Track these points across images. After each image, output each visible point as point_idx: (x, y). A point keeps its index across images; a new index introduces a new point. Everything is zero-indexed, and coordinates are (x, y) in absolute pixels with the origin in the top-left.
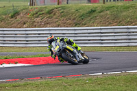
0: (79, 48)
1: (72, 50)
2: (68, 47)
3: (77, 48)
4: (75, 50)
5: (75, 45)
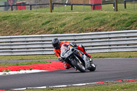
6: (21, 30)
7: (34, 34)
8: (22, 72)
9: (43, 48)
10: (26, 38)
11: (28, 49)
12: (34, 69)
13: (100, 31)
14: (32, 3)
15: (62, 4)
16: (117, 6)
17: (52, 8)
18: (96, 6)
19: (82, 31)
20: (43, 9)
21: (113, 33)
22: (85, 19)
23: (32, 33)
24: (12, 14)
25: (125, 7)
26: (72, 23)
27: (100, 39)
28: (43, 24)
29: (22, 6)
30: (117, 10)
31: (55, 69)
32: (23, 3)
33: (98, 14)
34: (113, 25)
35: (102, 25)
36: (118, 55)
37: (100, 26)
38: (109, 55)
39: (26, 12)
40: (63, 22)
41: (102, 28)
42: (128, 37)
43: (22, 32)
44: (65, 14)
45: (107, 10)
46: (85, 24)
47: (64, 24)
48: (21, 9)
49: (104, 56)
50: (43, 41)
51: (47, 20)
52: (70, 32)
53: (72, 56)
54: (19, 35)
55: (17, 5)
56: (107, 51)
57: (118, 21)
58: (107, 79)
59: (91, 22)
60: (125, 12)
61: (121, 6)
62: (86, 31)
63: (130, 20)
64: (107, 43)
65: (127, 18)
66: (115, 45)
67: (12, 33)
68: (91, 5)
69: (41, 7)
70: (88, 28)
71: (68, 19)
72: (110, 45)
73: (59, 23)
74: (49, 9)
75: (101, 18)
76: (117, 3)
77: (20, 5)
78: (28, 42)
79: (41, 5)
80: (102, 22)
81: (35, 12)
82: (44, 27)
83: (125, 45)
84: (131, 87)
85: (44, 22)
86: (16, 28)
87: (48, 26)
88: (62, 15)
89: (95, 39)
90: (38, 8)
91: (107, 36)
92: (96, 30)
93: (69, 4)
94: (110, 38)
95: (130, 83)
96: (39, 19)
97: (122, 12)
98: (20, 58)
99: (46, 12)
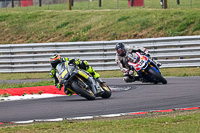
0: (97, 75)
1: (87, 77)
2: (81, 72)
3: (93, 74)
4: (91, 78)
5: (90, 69)
6: (26, 35)
7: (45, 41)
10: (33, 47)
11: (36, 63)
13: (141, 37)
16: (165, 1)
17: (72, 4)
18: (135, 1)
19: (115, 37)
20: (58, 5)
21: (160, 41)
22: (119, 20)
23: (42, 40)
24: (13, 12)
26: (101, 26)
28: (58, 27)
30: (166, 7)
33: (139, 13)
34: (160, 29)
35: (144, 28)
36: (167, 72)
37: (141, 30)
39: (33, 9)
40: (88, 23)
41: (145, 32)
42: (182, 46)
43: (28, 39)
44: (90, 13)
45: (152, 7)
46: (119, 28)
47: (89, 28)
48: (25, 6)
50: (58, 52)
52: (97, 38)
57: (168, 23)
59: (128, 24)
60: (178, 10)
62: (122, 37)
63: (185, 22)
64: (152, 55)
65: (181, 18)
66: (162, 58)
67: (12, 40)
69: (54, 3)
70: (123, 33)
71: (94, 20)
72: (156, 59)
73: (82, 25)
74: (67, 6)
75: (143, 19)
78: (35, 53)
80: (144, 24)
81: (47, 9)
82: (60, 31)
83: (177, 57)
84: (187, 119)
85: (59, 24)
86: (19, 32)
87: (65, 30)
88: (85, 14)
90: (50, 3)
91: (152, 45)
92: (135, 36)
94: (156, 48)
95: (185, 113)
96: (52, 20)
97: (173, 10)
98: (25, 76)
99: (62, 10)
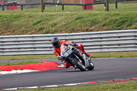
6: (12, 30)
7: (26, 34)
8: (13, 72)
9: (35, 48)
10: (17, 38)
11: (19, 49)
12: (26, 69)
13: (91, 31)
14: (23, 2)
15: (53, 4)
16: (108, 6)
17: (43, 8)
18: (87, 6)
19: (73, 31)
20: (34, 9)
21: (104, 33)
22: (76, 19)
23: (23, 33)
24: (3, 14)
25: (117, 7)
26: (63, 23)
27: (91, 39)
28: (34, 24)
29: (13, 6)
30: (108, 10)
31: (46, 69)
32: (14, 3)
33: (89, 14)
34: (104, 25)
35: (93, 25)
36: (109, 55)
37: (91, 26)
38: (100, 54)
39: (17, 12)
40: (55, 22)
41: (93, 27)
42: (119, 37)
43: (13, 32)
44: (56, 14)
45: (98, 10)
46: (76, 24)
47: (55, 24)
48: (12, 9)
49: (95, 55)
50: (34, 41)
51: (38, 20)
52: (61, 32)
53: (72, 55)
54: (10, 35)
55: (8, 5)
56: (98, 51)
57: (110, 21)
58: (98, 79)
59: (82, 22)
60: (117, 12)
61: (112, 6)
62: (78, 31)
63: (121, 20)
64: (99, 43)
65: (118, 18)
66: (106, 45)
67: (3, 33)
68: (83, 5)
69: (32, 7)
70: (79, 28)
71: (59, 19)
72: (101, 45)
73: (51, 23)
74: (40, 9)
75: (92, 18)
76: (108, 3)
77: (11, 5)
78: (19, 42)
79: (33, 5)
80: (93, 22)
81: (27, 12)
82: (35, 27)
83: (116, 45)
84: (123, 87)
85: (35, 22)
86: (7, 27)
87: (39, 26)
88: (53, 15)
89: (86, 39)
90: (29, 8)
91: (98, 36)
92: (87, 30)
93: (60, 4)
94: (101, 38)
95: (121, 83)
96: (30, 19)
97: (113, 12)
98: (11, 58)
99: (37, 12)
